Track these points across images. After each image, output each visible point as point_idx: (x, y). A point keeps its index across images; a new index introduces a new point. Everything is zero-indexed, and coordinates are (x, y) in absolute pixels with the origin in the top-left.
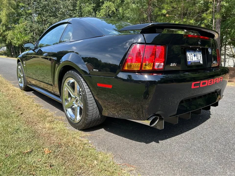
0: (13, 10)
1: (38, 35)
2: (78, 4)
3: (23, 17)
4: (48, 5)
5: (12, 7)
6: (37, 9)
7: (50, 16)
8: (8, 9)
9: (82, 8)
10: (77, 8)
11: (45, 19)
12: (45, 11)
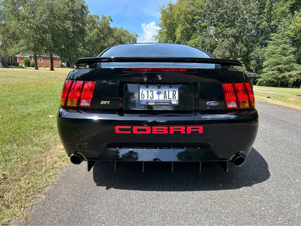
0: (188, 25)
1: (210, 51)
2: (267, 5)
3: (196, 32)
4: (226, 13)
5: (187, 22)
6: (213, 21)
7: (227, 27)
8: (183, 25)
9: (272, 9)
10: (266, 10)
11: (220, 31)
12: (221, 22)
